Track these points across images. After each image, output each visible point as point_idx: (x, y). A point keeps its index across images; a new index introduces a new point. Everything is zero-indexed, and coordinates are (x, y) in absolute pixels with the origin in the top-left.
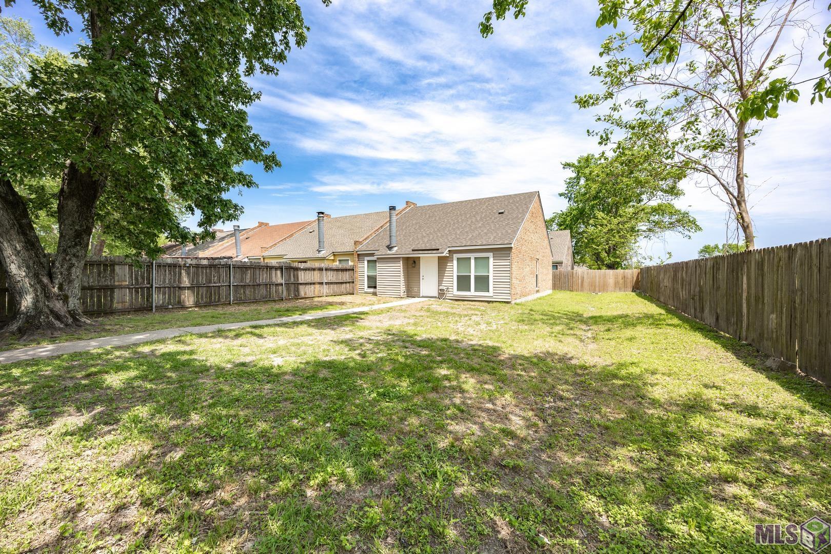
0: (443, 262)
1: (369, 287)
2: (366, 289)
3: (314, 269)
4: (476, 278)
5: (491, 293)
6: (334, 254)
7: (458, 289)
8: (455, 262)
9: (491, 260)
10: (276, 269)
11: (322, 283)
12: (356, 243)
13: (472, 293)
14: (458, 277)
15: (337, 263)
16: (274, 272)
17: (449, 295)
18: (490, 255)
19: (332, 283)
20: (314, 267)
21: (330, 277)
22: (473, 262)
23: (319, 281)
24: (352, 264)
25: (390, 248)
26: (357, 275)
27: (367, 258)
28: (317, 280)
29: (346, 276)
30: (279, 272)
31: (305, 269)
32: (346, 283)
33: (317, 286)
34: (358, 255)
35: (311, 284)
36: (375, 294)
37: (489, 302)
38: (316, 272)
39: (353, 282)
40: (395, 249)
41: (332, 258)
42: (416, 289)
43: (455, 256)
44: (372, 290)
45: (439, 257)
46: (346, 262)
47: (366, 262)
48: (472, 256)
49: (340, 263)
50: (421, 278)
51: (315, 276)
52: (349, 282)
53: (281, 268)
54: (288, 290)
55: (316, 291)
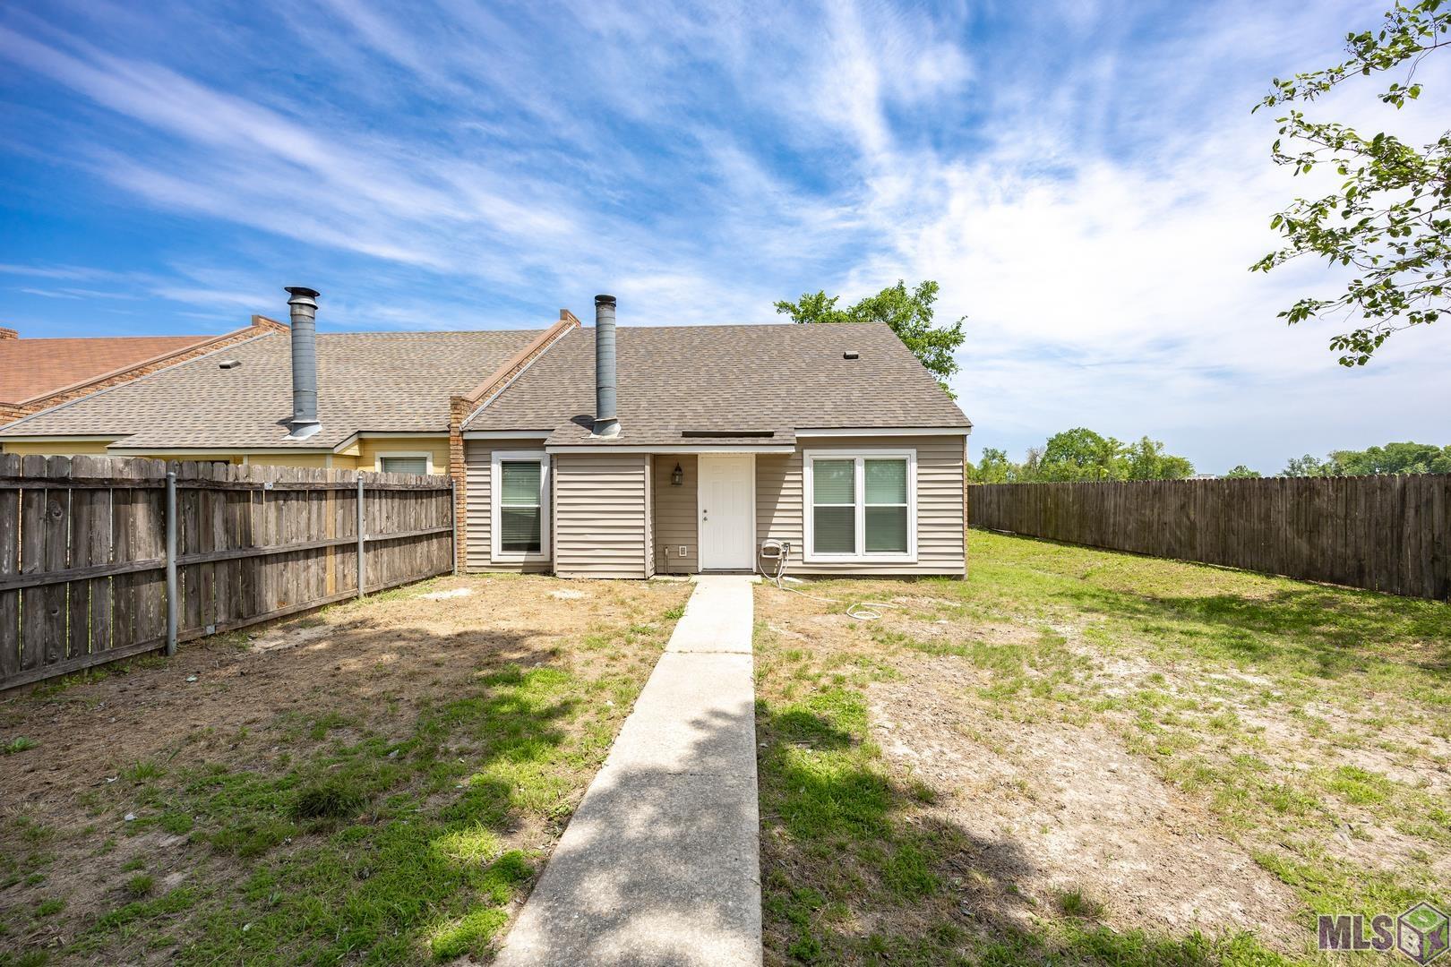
0: (770, 473)
1: (507, 547)
2: (497, 554)
3: (320, 494)
4: (870, 513)
5: (912, 555)
6: (362, 439)
7: (819, 547)
8: (808, 472)
9: (913, 468)
10: (123, 492)
11: (353, 547)
12: (457, 403)
13: (861, 555)
14: (819, 513)
15: (378, 467)
16: (104, 511)
17: (788, 565)
18: (910, 454)
19: (385, 543)
20: (319, 482)
21: (379, 519)
22: (860, 471)
23: (340, 539)
24: (442, 471)
25: (594, 424)
26: (465, 507)
27: (498, 456)
28: (332, 536)
29: (426, 516)
30: (140, 514)
31: (282, 495)
32: (429, 537)
33: (332, 560)
34: (466, 442)
35: (307, 554)
36: (547, 570)
37: (910, 579)
38: (329, 505)
39: (451, 534)
40: (617, 427)
41: (355, 451)
42: (684, 551)
43: (810, 455)
44: (520, 557)
45: (758, 457)
46: (415, 467)
47: (496, 469)
48: (860, 455)
49: (385, 469)
50: (701, 515)
51: (328, 521)
52: (439, 535)
53: (157, 493)
54: (195, 593)
55: (329, 577)
